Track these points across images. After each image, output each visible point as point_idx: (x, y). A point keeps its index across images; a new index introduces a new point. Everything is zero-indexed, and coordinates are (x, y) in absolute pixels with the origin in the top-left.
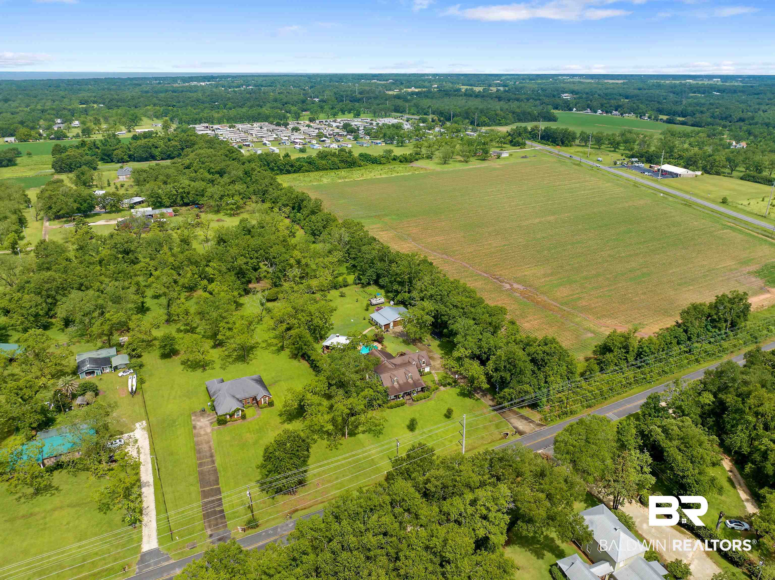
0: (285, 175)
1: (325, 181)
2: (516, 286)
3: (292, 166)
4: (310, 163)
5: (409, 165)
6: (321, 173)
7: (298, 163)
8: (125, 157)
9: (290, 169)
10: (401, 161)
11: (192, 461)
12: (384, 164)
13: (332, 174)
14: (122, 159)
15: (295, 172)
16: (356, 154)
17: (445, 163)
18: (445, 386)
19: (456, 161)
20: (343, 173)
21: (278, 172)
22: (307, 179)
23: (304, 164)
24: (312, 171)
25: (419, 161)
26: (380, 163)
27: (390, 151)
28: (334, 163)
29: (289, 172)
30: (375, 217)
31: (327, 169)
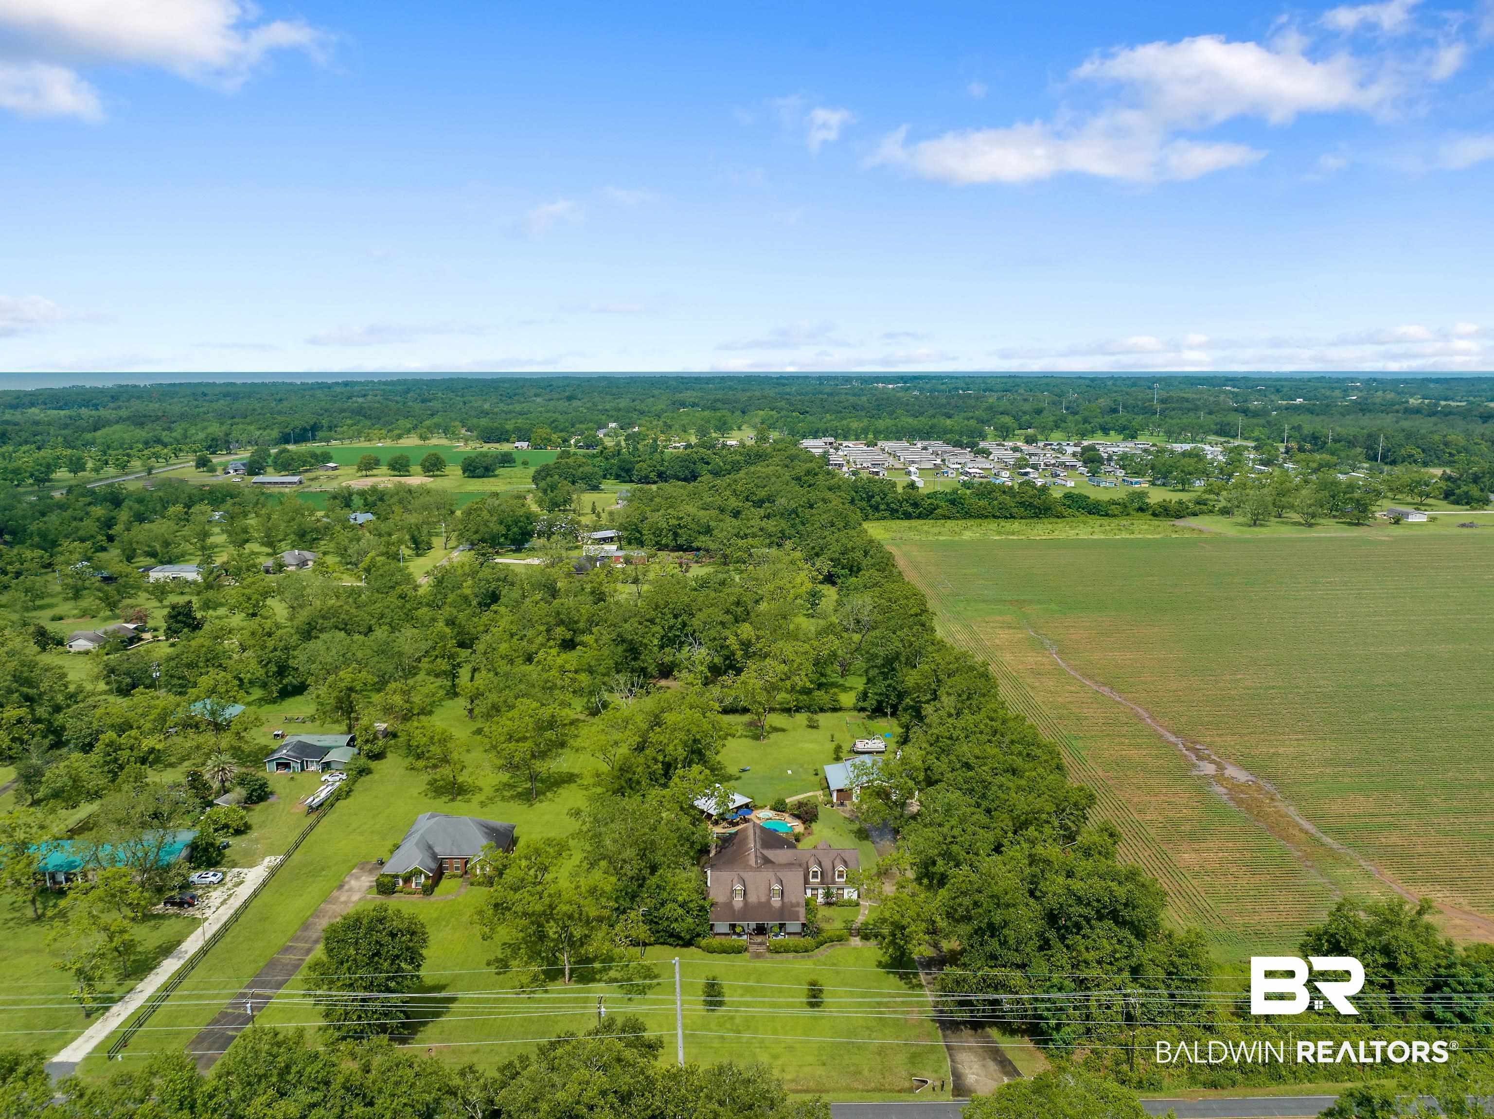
0: (898, 522)
1: (967, 535)
2: (1231, 771)
3: (916, 505)
4: (953, 502)
5: (1165, 524)
6: (970, 522)
7: (929, 501)
8: (652, 475)
9: (910, 510)
10: (1154, 515)
11: (280, 940)
12: (1114, 516)
13: (993, 525)
14: (647, 477)
15: (919, 517)
16: (1057, 494)
17: (1255, 524)
18: (866, 937)
19: (1286, 523)
20: (1016, 525)
21: (887, 514)
22: (936, 530)
23: (943, 504)
24: (957, 519)
25: (1201, 517)
26: (1107, 515)
27: (1142, 495)
28: (1003, 507)
29: (908, 516)
30: (1011, 602)
31: (987, 517)
